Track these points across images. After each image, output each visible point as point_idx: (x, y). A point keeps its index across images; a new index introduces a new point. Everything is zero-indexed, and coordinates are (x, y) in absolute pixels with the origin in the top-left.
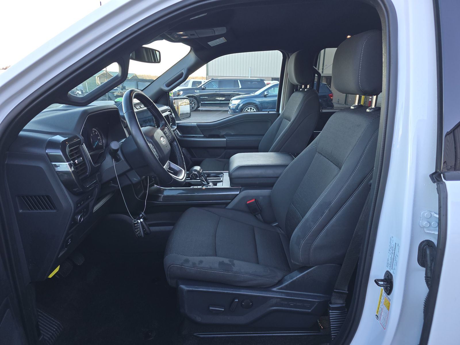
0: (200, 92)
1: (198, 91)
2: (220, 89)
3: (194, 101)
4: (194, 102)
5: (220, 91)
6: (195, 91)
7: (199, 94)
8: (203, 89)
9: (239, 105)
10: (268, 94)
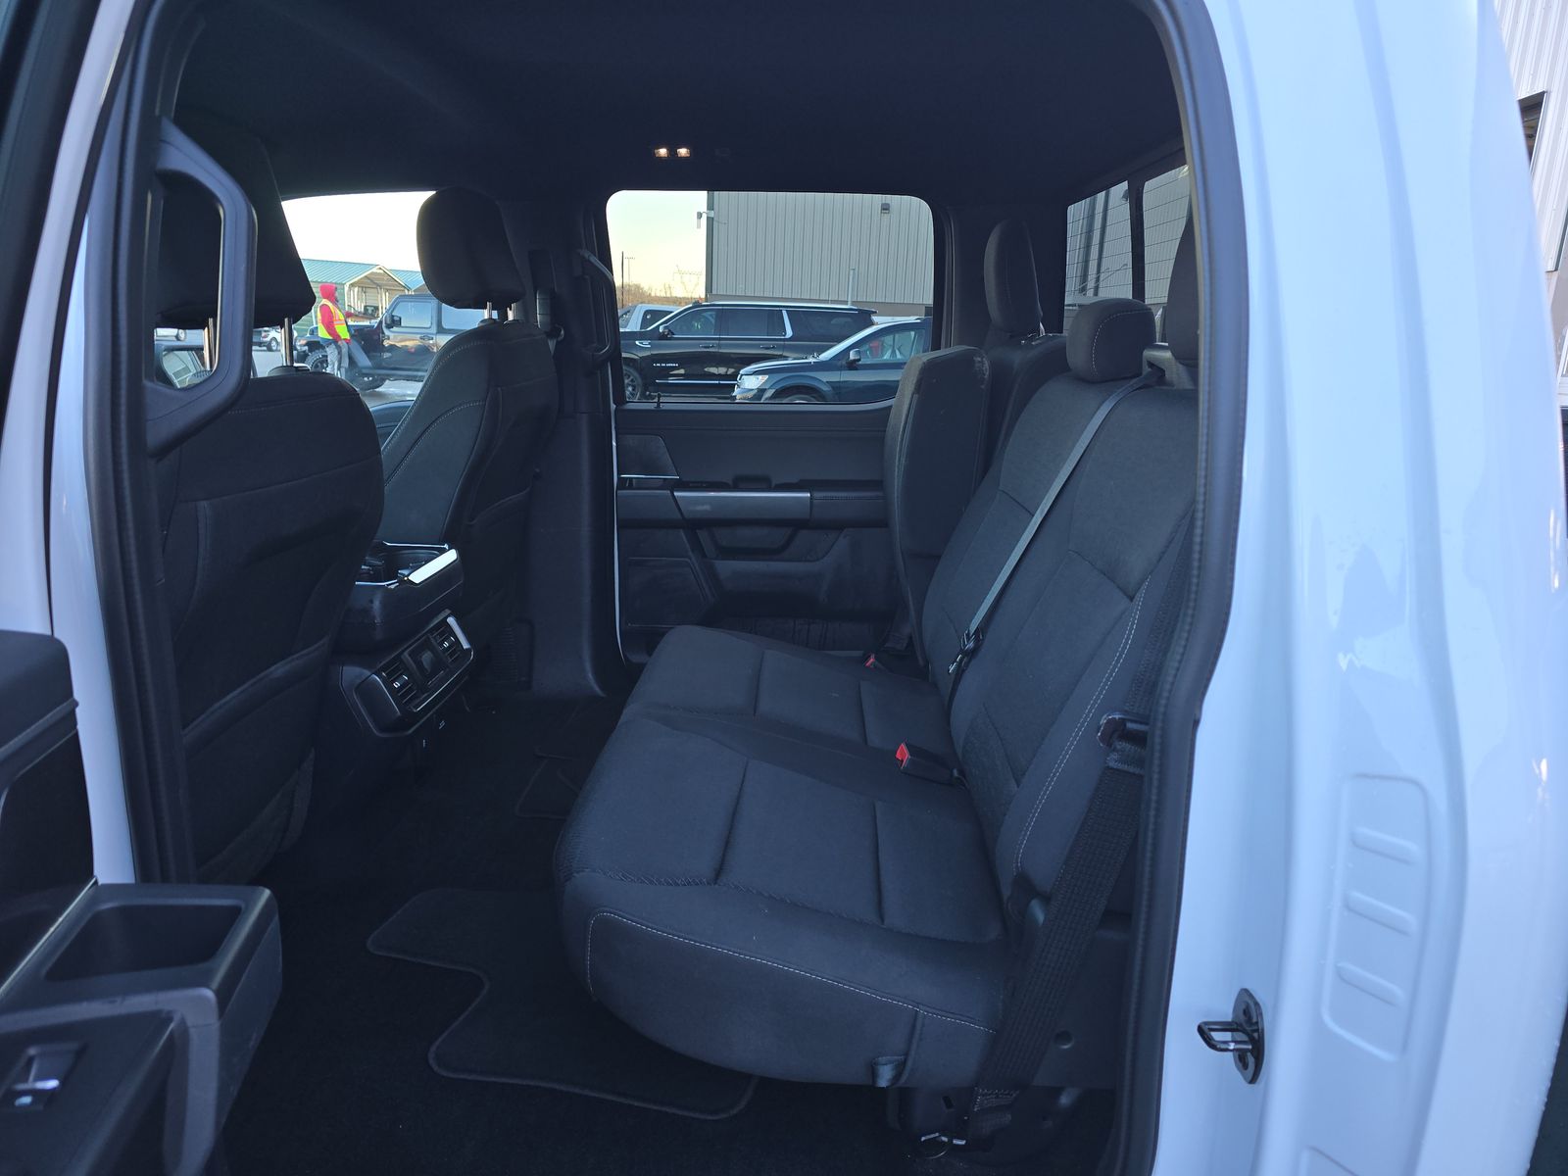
0: (653, 347)
1: (645, 342)
2: (720, 339)
3: (632, 377)
4: (632, 380)
5: (720, 346)
6: (637, 342)
7: (648, 353)
8: (663, 337)
9: (761, 391)
10: (859, 360)
